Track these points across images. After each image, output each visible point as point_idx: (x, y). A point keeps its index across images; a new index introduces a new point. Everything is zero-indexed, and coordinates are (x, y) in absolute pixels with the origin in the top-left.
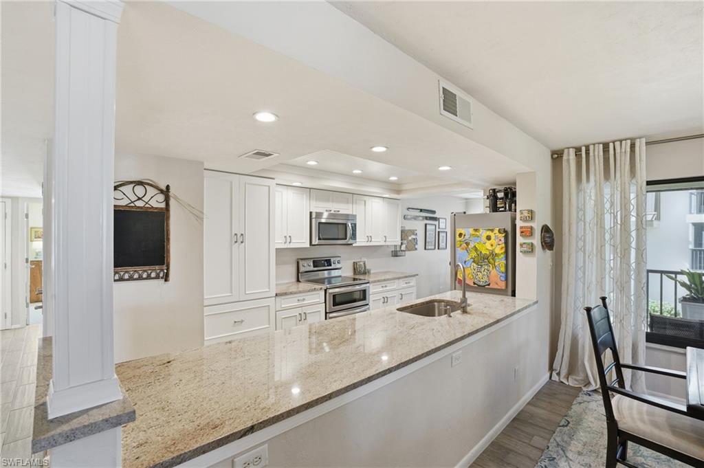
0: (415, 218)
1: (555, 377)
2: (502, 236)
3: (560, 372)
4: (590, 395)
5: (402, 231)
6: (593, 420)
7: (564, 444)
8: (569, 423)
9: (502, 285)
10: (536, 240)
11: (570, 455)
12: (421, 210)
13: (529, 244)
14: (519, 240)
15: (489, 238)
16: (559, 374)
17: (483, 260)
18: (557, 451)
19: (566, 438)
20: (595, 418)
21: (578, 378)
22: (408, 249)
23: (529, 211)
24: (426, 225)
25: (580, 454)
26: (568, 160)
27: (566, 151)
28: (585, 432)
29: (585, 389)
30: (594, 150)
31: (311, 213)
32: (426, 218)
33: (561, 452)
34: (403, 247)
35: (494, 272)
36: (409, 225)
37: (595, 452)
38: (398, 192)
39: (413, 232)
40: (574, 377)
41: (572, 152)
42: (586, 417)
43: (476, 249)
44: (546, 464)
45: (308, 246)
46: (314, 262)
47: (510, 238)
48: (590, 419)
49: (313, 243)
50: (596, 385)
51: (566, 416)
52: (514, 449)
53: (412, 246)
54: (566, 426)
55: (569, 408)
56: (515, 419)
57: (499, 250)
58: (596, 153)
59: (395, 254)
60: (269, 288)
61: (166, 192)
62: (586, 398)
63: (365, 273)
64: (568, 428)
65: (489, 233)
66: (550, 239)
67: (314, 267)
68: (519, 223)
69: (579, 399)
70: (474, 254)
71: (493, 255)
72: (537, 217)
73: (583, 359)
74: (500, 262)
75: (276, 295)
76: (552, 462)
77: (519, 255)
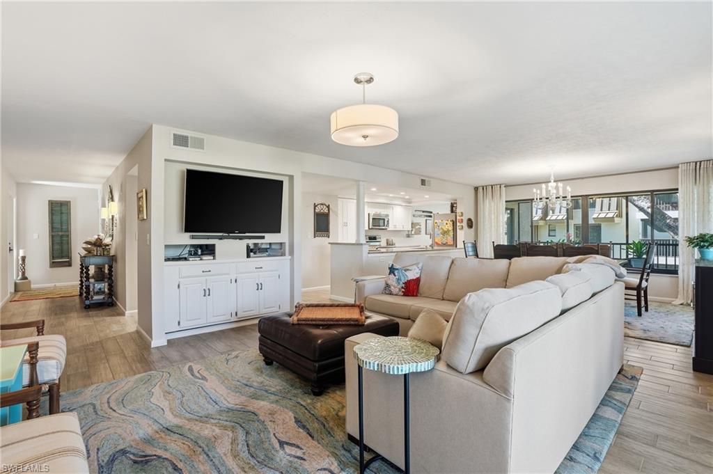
0: (420, 216)
2: (451, 223)
5: (412, 224)
9: (452, 243)
10: (465, 224)
12: (423, 212)
13: (462, 226)
14: (458, 224)
15: (447, 224)
17: (445, 233)
22: (416, 234)
23: (461, 212)
24: (426, 220)
26: (480, 191)
27: (479, 187)
31: (369, 214)
32: (427, 216)
34: (413, 232)
35: (449, 238)
36: (416, 220)
38: (410, 203)
39: (418, 224)
41: (481, 188)
43: (442, 228)
45: (368, 229)
46: (369, 237)
47: (454, 223)
49: (370, 228)
53: (418, 232)
57: (451, 228)
58: (489, 189)
59: (408, 236)
61: (328, 207)
63: (392, 245)
65: (447, 222)
66: (470, 224)
67: (369, 240)
68: (458, 218)
70: (441, 231)
71: (448, 231)
72: (464, 215)
74: (451, 233)
77: (458, 230)
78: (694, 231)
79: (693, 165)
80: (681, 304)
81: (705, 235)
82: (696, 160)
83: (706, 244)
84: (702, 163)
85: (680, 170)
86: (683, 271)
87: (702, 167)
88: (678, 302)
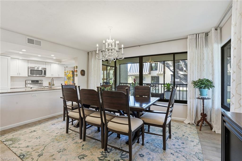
2: (72, 73)
10: (79, 73)
15: (70, 73)
17: (69, 78)
23: (76, 66)
30: (93, 52)
31: (28, 67)
35: (71, 81)
38: (61, 62)
45: (27, 76)
46: (32, 81)
49: (29, 75)
57: (71, 76)
60: (8, 86)
65: (70, 72)
66: (83, 73)
67: (32, 82)
70: (67, 77)
72: (78, 68)
74: (72, 79)
75: (11, 89)
77: (75, 77)
78: (196, 77)
79: (195, 36)
80: (189, 124)
81: (203, 80)
82: (196, 33)
83: (203, 86)
84: (200, 35)
85: (188, 39)
86: (190, 102)
87: (200, 37)
88: (187, 122)
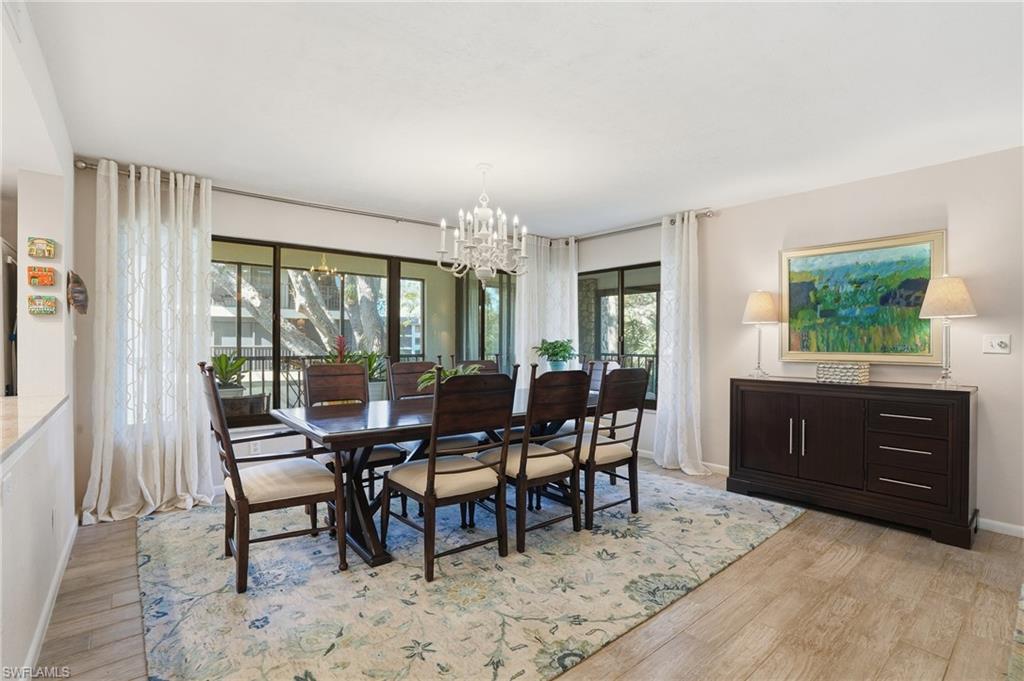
1: (88, 519)
3: (96, 509)
4: (152, 519)
6: (175, 539)
7: (162, 579)
8: (149, 557)
10: (62, 294)
11: (177, 584)
13: (49, 299)
14: (26, 291)
16: (95, 512)
18: (159, 590)
19: (158, 572)
20: (176, 536)
21: (127, 506)
23: (49, 242)
25: (186, 576)
26: (107, 179)
27: (103, 163)
28: (176, 554)
29: (142, 515)
30: (149, 175)
33: (164, 588)
37: (201, 565)
40: (122, 506)
41: (114, 167)
42: (166, 541)
44: (156, 610)
48: (171, 541)
50: (155, 504)
51: (140, 552)
52: (94, 627)
54: (149, 561)
55: (137, 542)
56: (61, 597)
58: (152, 180)
62: (150, 523)
64: (152, 562)
66: (83, 295)
68: (25, 262)
69: (142, 528)
73: (136, 476)
76: (161, 604)
